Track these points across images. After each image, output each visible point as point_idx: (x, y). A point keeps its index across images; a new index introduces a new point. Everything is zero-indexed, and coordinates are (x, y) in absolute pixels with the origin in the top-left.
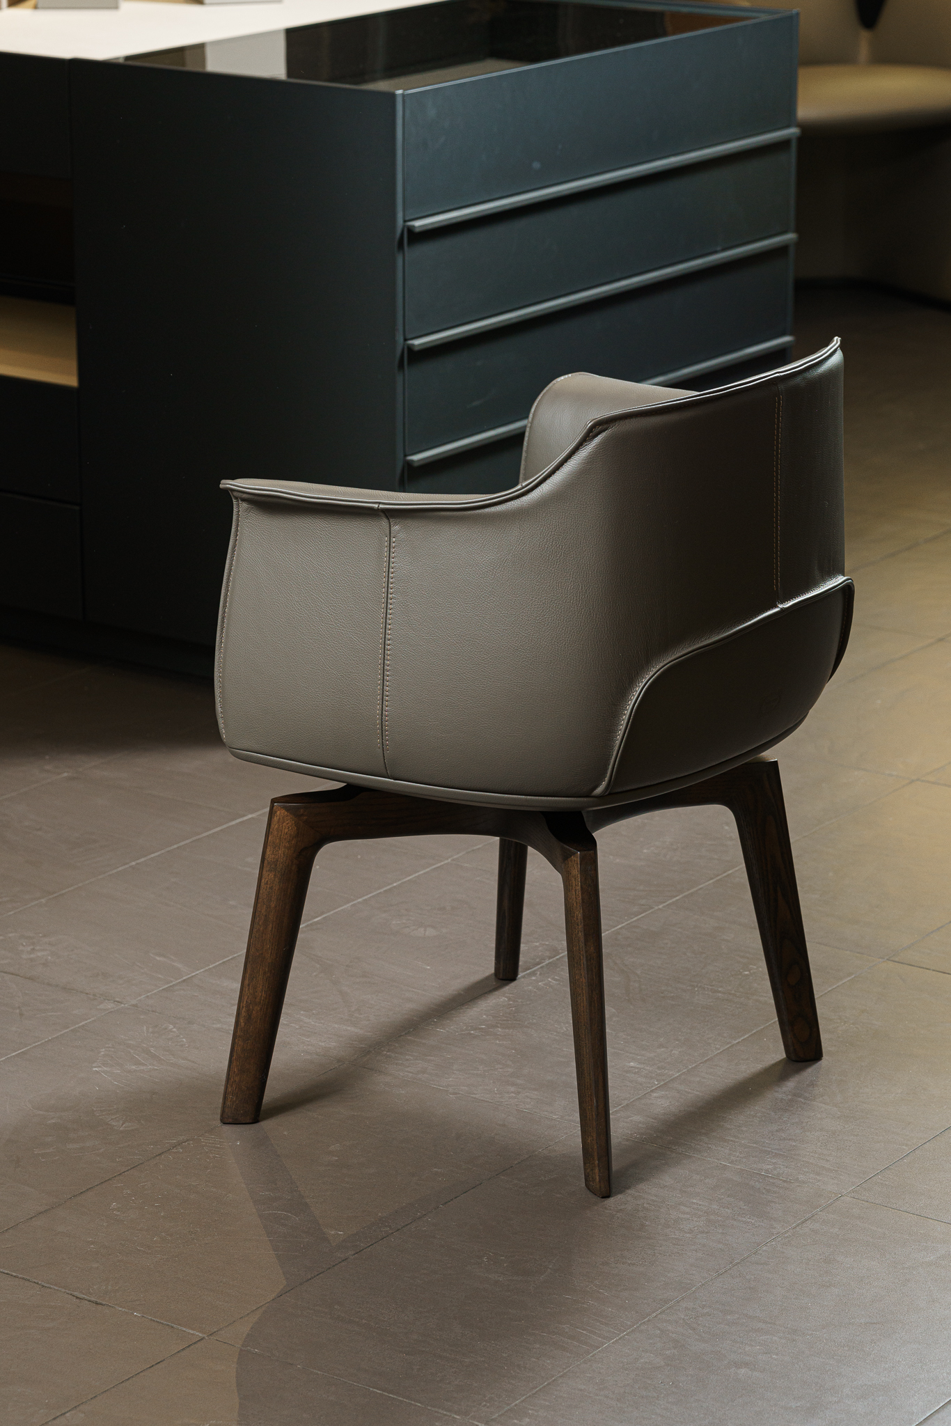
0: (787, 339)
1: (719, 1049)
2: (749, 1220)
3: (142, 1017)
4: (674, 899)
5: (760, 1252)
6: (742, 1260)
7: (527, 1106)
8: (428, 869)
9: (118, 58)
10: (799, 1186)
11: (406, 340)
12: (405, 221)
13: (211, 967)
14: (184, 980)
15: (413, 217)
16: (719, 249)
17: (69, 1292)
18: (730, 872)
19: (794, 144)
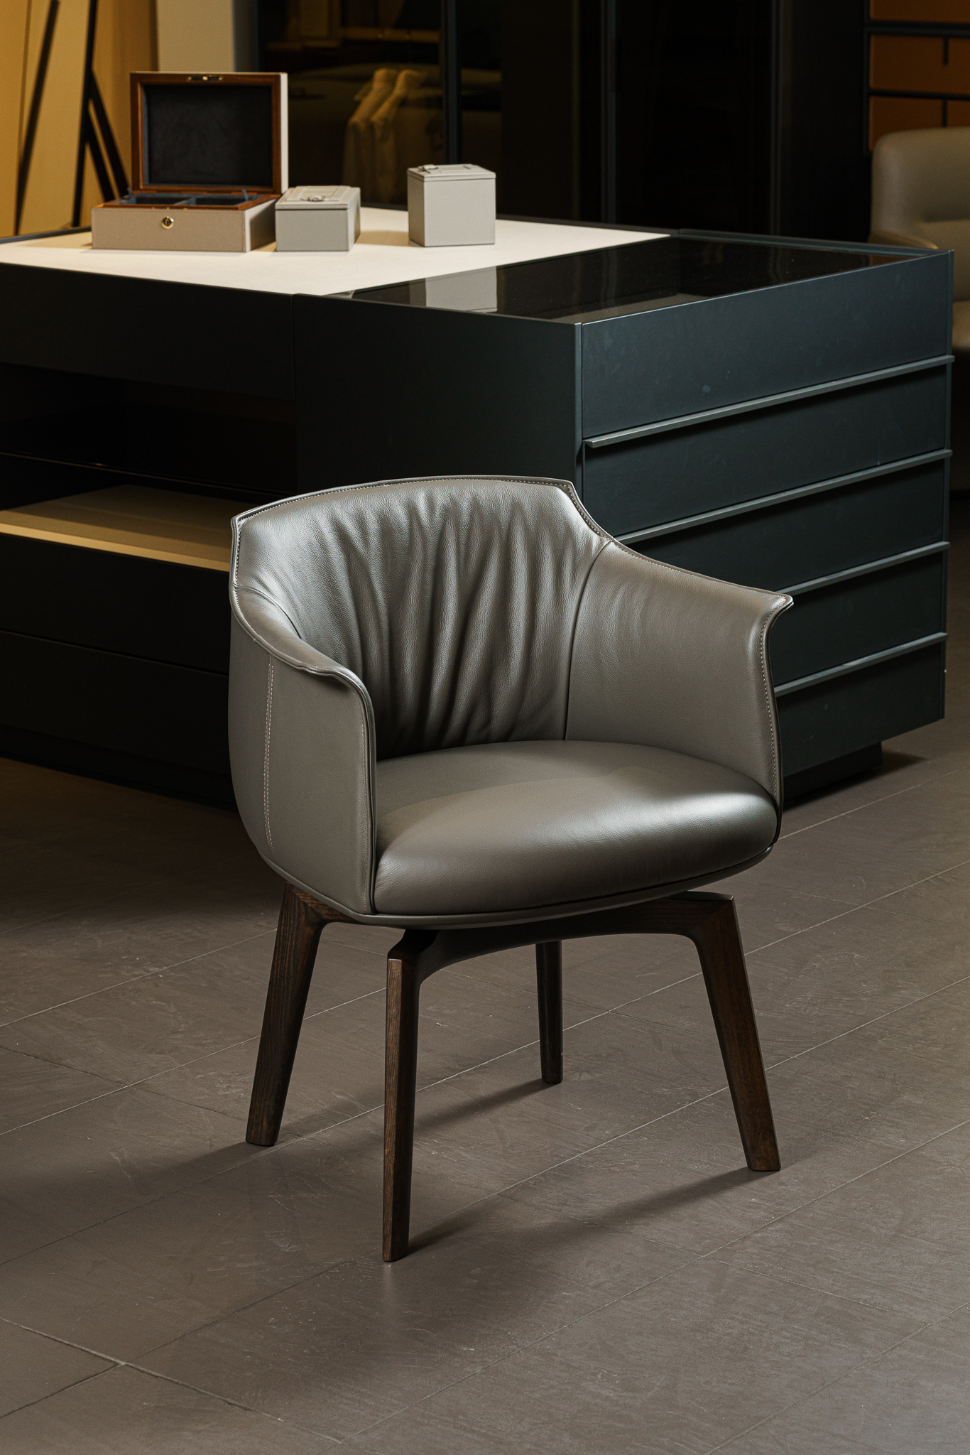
0: (942, 544)
2: (843, 1346)
4: (809, 1050)
5: (851, 1375)
6: (834, 1382)
9: (347, 293)
10: (892, 1315)
12: (583, 439)
14: (359, 1117)
15: (591, 435)
17: (223, 1398)
18: (862, 1025)
19: (949, 369)
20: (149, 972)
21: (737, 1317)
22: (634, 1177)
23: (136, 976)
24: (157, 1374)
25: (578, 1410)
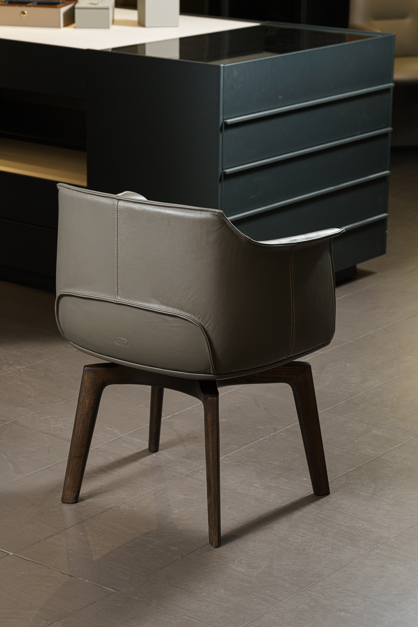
0: (387, 172)
1: (342, 474)
2: (350, 548)
3: (99, 453)
4: (328, 409)
5: (354, 562)
6: (346, 565)
7: (259, 496)
8: (224, 393)
9: (108, 49)
10: (372, 534)
11: (223, 169)
12: (223, 120)
13: (130, 432)
14: (118, 438)
15: (227, 118)
16: (358, 133)
17: (60, 571)
18: (352, 398)
19: (392, 90)
20: (16, 368)
21: (300, 534)
22: (249, 468)
23: (10, 370)
24: (28, 559)
25: (227, 577)
